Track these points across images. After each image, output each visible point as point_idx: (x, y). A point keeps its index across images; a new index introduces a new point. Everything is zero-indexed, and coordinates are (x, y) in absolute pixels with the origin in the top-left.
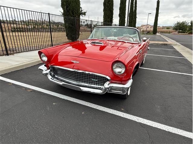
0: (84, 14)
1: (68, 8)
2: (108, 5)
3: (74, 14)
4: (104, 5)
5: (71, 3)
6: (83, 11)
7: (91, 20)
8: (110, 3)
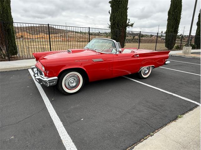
0: (132, 25)
1: (114, 22)
2: (174, 13)
3: (119, 26)
4: (168, 13)
5: (117, 17)
6: (129, 23)
7: (140, 32)
8: (176, 11)
